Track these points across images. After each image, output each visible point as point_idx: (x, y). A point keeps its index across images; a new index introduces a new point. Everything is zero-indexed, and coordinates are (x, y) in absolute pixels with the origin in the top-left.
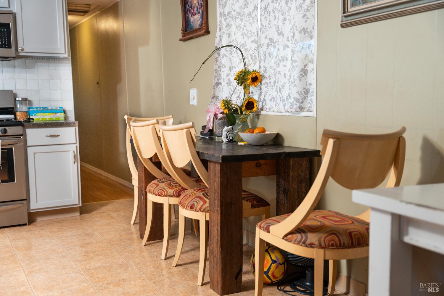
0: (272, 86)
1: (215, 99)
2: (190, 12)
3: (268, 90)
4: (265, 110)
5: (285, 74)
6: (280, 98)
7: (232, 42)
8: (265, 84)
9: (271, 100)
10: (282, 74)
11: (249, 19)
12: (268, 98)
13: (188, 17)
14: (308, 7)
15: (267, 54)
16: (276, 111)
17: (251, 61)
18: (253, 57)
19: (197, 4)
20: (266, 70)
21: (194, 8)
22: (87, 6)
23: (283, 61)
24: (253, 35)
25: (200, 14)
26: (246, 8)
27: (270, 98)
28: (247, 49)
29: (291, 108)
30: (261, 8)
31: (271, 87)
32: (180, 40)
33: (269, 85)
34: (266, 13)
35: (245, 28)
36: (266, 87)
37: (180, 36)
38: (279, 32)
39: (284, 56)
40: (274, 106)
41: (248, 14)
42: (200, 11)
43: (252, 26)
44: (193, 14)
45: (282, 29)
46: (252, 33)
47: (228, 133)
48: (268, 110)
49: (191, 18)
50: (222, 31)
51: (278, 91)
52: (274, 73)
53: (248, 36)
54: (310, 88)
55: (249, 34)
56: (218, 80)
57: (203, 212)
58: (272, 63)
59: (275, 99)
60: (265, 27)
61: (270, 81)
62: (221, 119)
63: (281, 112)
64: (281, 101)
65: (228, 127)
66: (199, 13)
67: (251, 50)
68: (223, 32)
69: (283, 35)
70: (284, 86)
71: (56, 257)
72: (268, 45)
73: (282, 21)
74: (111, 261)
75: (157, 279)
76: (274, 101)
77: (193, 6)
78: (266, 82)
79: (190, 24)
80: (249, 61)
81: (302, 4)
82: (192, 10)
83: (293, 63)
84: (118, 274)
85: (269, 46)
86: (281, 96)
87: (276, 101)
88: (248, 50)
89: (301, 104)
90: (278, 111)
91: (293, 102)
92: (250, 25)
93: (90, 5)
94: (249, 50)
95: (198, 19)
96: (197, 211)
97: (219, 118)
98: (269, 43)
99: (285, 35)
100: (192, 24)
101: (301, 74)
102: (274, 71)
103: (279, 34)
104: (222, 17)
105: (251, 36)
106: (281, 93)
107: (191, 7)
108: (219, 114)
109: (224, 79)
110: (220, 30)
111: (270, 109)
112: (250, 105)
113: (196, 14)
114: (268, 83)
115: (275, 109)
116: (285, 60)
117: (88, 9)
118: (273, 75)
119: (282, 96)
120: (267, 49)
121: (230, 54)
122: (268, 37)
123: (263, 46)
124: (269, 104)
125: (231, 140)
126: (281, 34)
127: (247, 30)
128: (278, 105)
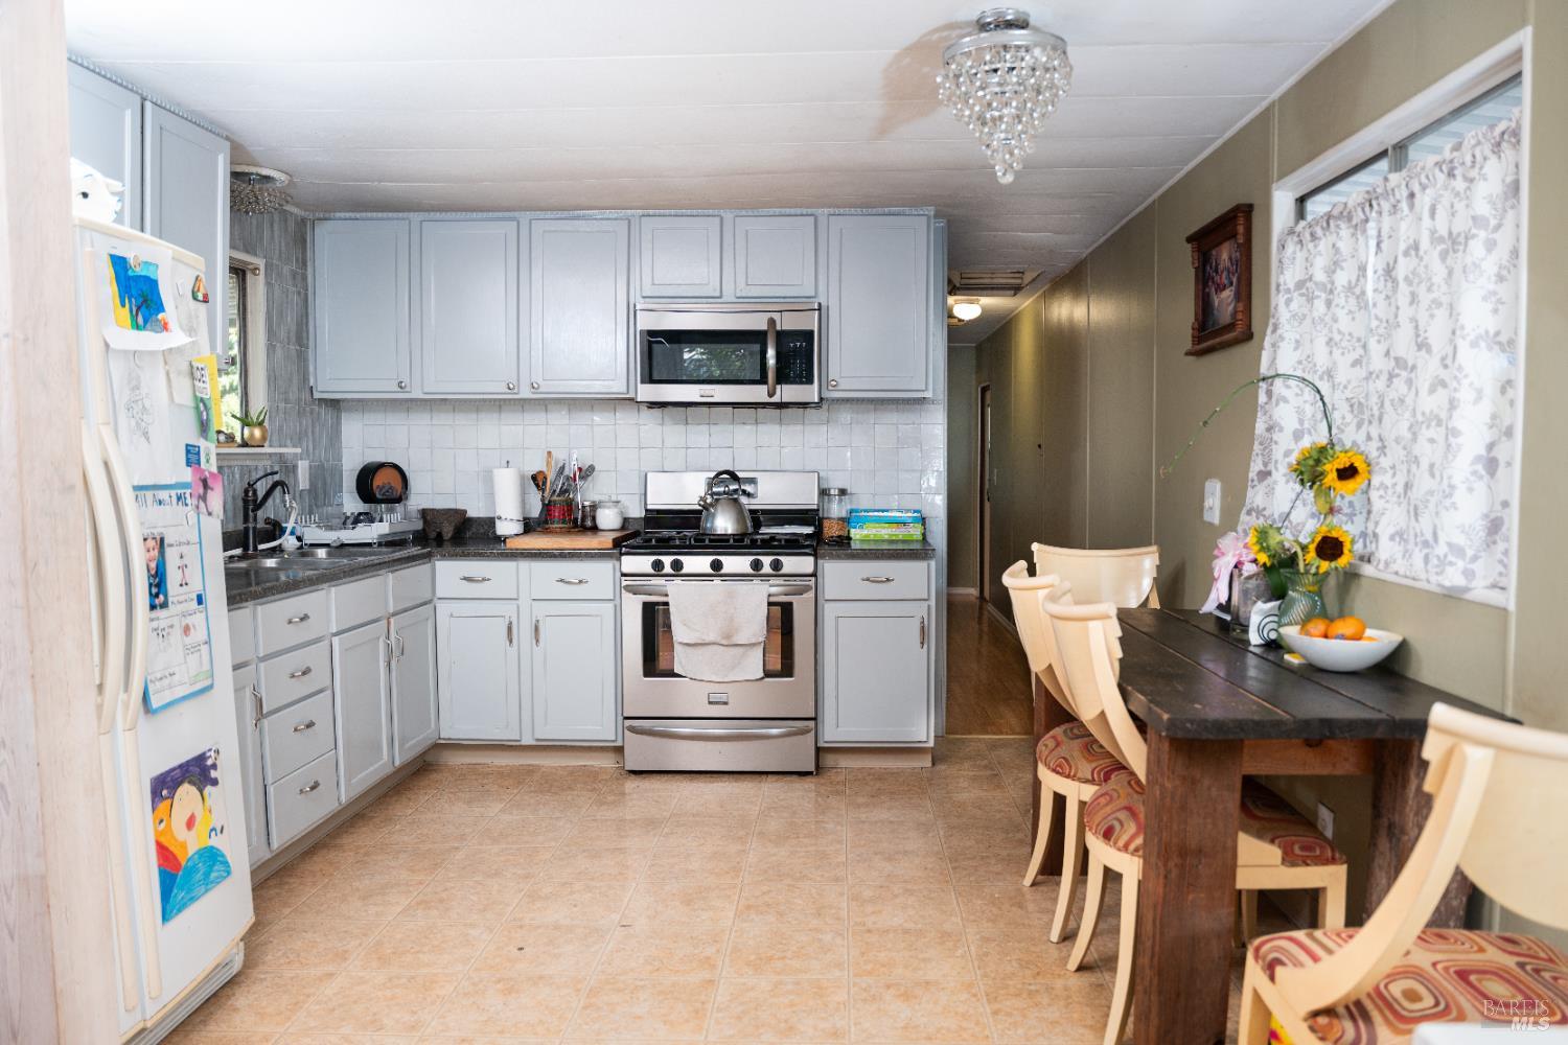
0: (1399, 497)
1: (1254, 514)
2: (1213, 282)
3: (1387, 506)
4: (1375, 563)
5: (1432, 466)
6: (1416, 536)
7: (1304, 362)
8: (1378, 489)
9: (1392, 538)
10: (1425, 464)
11: (1347, 302)
12: (1385, 530)
13: (1208, 295)
14: (1500, 268)
15: (1387, 404)
16: (1401, 572)
17: (1349, 417)
18: (1356, 407)
19: (1228, 263)
20: (1385, 447)
21: (1222, 272)
22: (1017, 275)
23: (1428, 427)
24: (1357, 344)
25: (1233, 288)
26: (1338, 271)
27: (1392, 530)
28: (1339, 384)
29: (1437, 573)
30: (1375, 272)
31: (1395, 499)
32: (1188, 354)
33: (1390, 492)
34: (1389, 284)
35: (1335, 326)
36: (1381, 497)
37: (1188, 345)
38: (1420, 340)
39: (1432, 412)
40: (1399, 556)
41: (1343, 286)
42: (1235, 280)
43: (1353, 319)
44: (1220, 288)
45: (1426, 331)
46: (1355, 340)
47: (1268, 620)
48: (1381, 566)
49: (1215, 298)
50: (1279, 332)
51: (1412, 513)
52: (1405, 459)
53: (1343, 348)
54: (1504, 516)
55: (1344, 344)
56: (1265, 464)
57: (1132, 854)
58: (1403, 430)
59: (1405, 536)
60: (1385, 325)
61: (1394, 481)
62: (1249, 578)
63: (1414, 579)
64: (1416, 544)
65: (1265, 602)
66: (1231, 284)
67: (1350, 387)
68: (1280, 336)
69: (1429, 351)
70: (1428, 501)
71: (822, 876)
72: (1391, 376)
73: (1427, 310)
74: (930, 916)
75: (1008, 1003)
76: (1400, 543)
77: (1221, 267)
78: (1382, 484)
79: (1213, 314)
80: (1344, 418)
81: (1483, 259)
82: (1217, 278)
83: (1450, 436)
84: (924, 960)
85: (1394, 380)
86: (1418, 531)
87: (1406, 541)
88: (1341, 387)
89: (1470, 563)
90: (1408, 573)
91: (1445, 556)
92: (1350, 317)
93: (1023, 273)
94: (1345, 387)
95: (1230, 300)
96: (1119, 850)
97: (1245, 574)
98: (1393, 370)
99: (1435, 349)
100: (1215, 312)
101: (1474, 473)
102: (1405, 453)
103: (1420, 347)
104: (1281, 295)
105: (1351, 348)
106: (1417, 520)
107: (1217, 272)
108: (1246, 564)
109: (1276, 462)
110: (1274, 331)
111: (1387, 564)
112: (1330, 547)
113: (1224, 289)
114: (1387, 487)
115: (1400, 565)
116: (1433, 424)
117: (1019, 281)
118: (1402, 462)
119: (1421, 532)
120: (1388, 386)
121: (1297, 395)
122: (1392, 354)
123: (1378, 377)
124: (1385, 550)
125: (1274, 641)
126: (1422, 345)
127: (1339, 332)
128: (1410, 556)
